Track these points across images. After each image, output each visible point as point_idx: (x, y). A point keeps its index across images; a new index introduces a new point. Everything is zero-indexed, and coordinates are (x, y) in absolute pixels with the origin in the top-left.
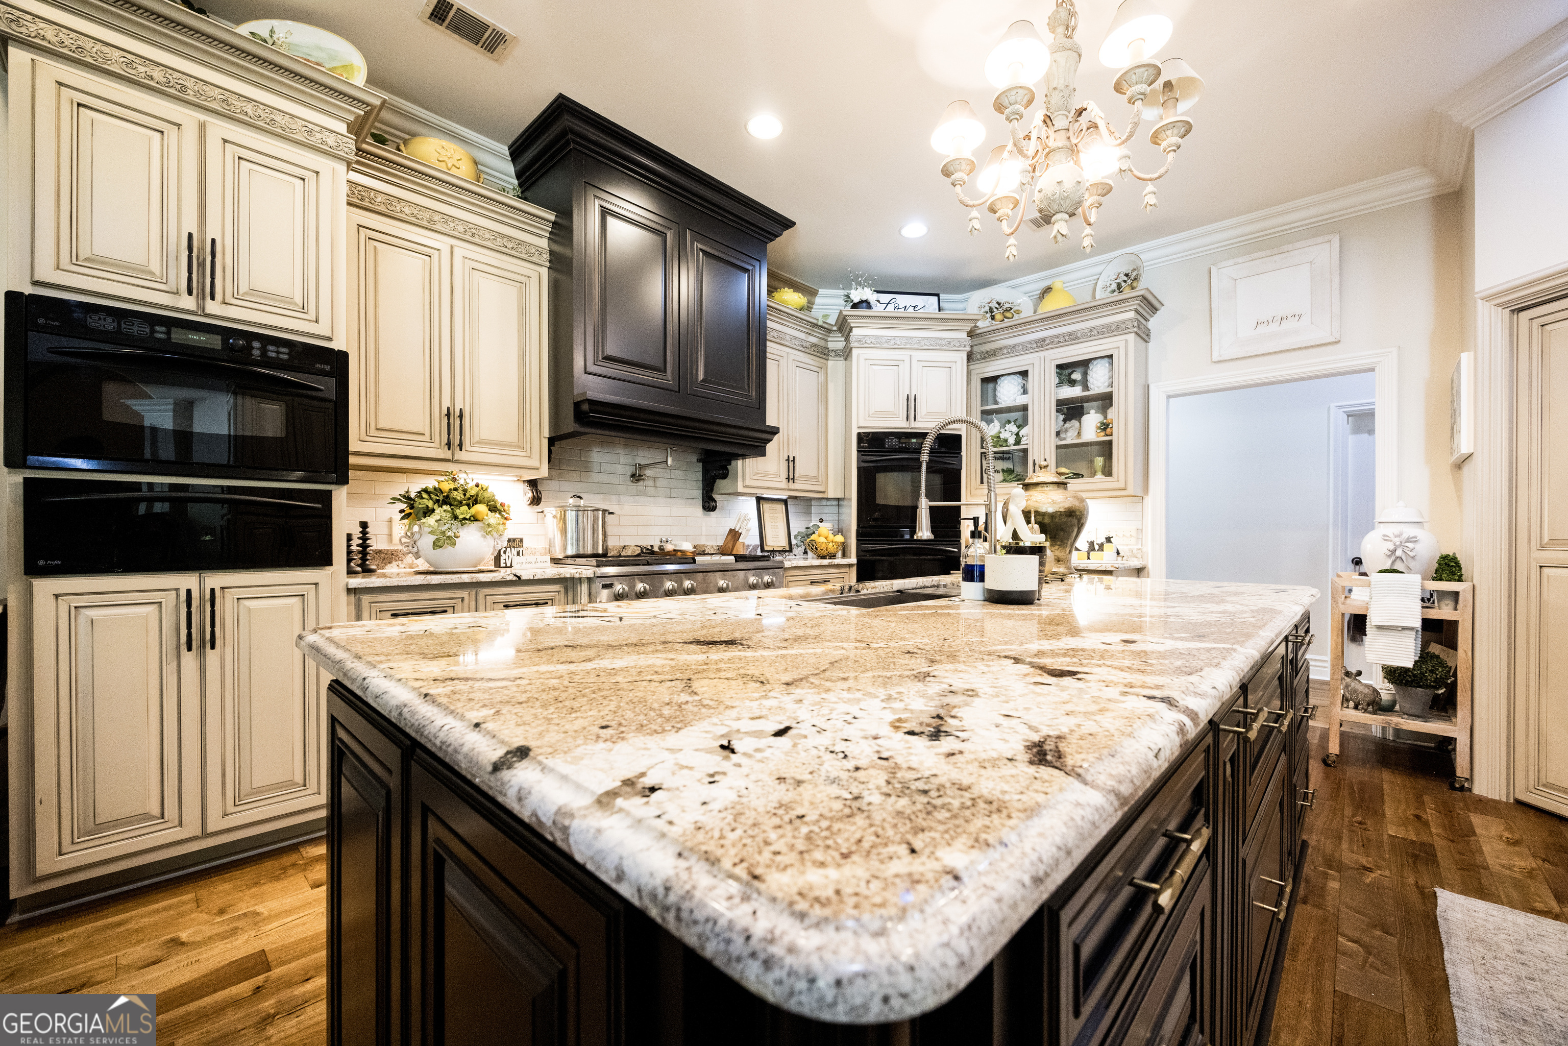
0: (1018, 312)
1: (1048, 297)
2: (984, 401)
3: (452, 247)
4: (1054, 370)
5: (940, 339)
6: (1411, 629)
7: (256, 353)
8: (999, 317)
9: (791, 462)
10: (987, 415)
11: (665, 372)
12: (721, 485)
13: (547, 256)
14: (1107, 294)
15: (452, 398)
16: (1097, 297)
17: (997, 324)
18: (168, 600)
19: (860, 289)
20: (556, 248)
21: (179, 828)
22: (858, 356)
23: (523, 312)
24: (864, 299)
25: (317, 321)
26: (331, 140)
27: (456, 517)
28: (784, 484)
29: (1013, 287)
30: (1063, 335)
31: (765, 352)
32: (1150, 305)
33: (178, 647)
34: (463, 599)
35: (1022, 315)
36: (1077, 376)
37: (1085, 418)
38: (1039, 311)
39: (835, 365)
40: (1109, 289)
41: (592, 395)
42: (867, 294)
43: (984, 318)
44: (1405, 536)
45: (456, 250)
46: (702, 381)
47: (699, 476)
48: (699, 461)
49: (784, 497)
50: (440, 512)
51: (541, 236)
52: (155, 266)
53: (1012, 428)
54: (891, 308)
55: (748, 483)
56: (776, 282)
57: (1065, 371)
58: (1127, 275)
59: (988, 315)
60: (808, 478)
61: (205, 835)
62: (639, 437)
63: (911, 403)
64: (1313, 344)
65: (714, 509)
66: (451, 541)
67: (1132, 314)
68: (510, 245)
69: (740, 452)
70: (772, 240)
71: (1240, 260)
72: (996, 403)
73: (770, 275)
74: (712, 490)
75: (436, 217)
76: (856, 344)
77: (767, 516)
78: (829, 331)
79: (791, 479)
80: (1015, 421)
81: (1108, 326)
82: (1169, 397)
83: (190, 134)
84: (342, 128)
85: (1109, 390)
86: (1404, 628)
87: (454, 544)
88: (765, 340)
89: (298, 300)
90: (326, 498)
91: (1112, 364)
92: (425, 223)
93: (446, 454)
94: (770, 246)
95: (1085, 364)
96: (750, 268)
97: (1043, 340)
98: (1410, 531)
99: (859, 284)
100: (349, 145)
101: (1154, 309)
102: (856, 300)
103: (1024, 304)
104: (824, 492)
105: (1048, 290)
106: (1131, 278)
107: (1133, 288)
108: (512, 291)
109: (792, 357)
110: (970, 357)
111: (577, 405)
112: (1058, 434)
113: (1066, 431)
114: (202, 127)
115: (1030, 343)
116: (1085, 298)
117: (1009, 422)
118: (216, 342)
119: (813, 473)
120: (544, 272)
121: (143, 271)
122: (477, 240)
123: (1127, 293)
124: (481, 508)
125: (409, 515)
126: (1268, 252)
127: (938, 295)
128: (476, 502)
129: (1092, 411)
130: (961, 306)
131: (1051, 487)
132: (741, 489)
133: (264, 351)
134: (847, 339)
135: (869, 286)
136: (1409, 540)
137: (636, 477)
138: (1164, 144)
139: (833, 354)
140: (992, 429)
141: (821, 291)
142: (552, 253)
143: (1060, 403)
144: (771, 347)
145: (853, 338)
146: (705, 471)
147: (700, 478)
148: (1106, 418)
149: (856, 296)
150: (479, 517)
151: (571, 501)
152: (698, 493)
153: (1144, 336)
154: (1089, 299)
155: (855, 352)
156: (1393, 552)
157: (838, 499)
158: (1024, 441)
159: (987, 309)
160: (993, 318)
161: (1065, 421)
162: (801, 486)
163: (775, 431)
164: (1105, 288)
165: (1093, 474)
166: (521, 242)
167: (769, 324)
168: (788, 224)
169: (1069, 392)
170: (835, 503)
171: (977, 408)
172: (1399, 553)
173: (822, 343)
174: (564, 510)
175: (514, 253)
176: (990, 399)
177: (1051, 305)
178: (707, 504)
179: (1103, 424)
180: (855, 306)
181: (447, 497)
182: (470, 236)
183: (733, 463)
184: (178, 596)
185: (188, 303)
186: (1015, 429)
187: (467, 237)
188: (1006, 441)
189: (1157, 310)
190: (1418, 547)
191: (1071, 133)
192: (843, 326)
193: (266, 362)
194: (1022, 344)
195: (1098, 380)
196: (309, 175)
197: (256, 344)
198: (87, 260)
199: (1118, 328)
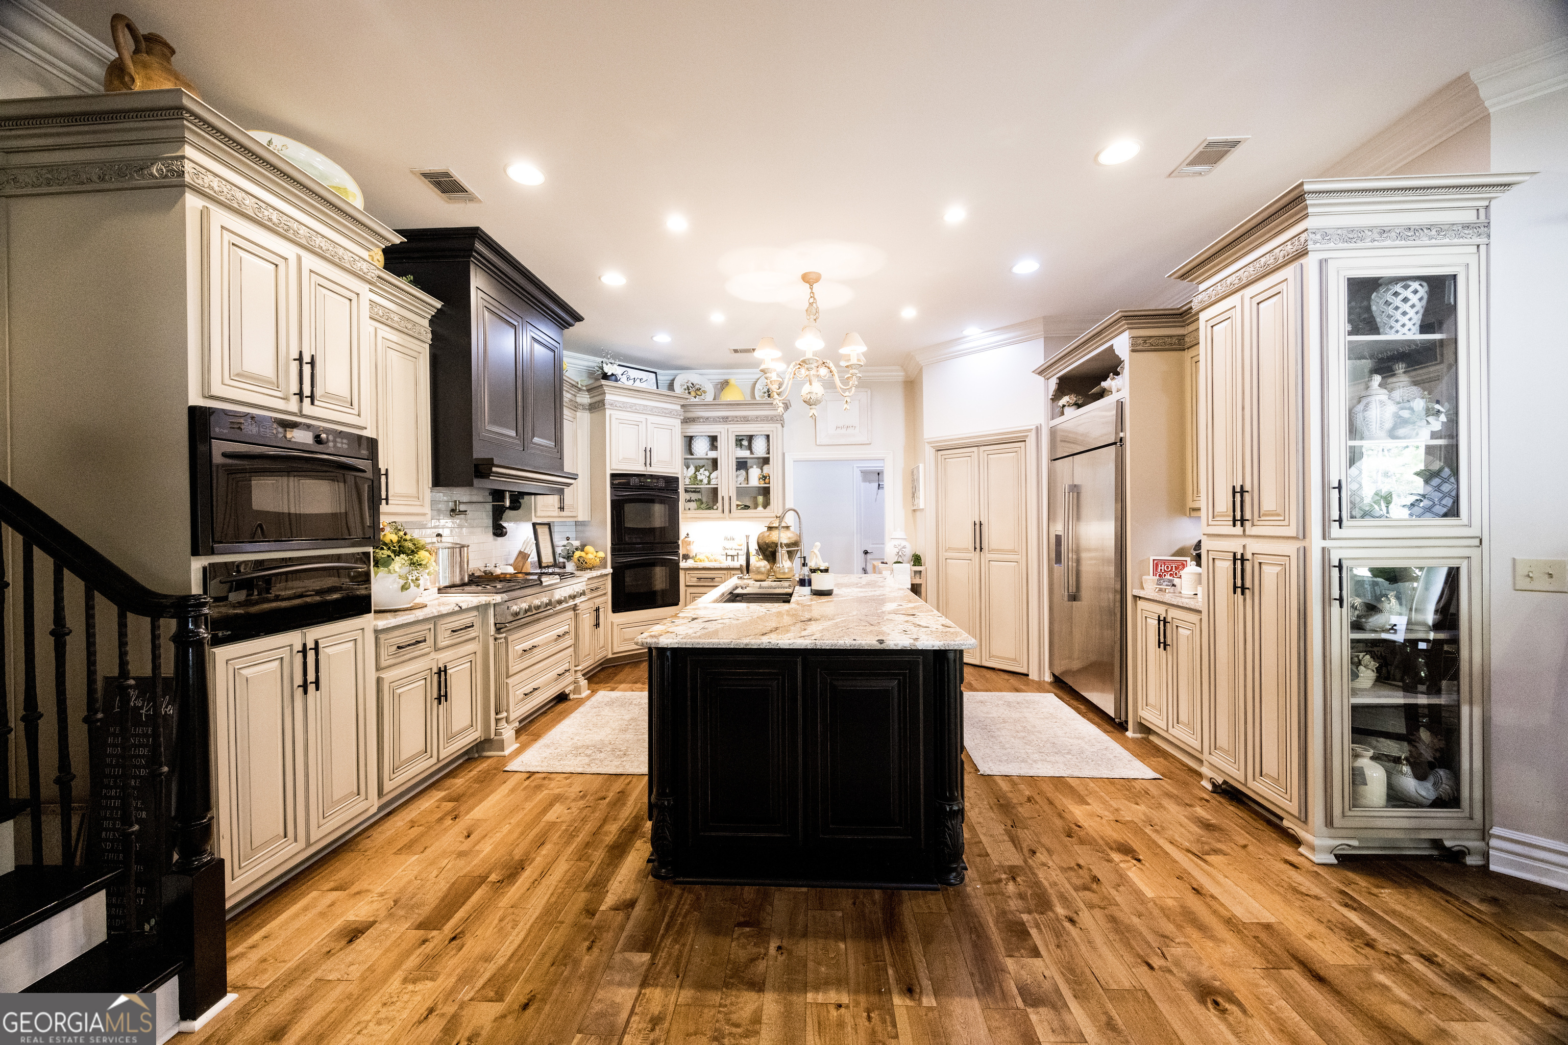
0: (704, 392)
1: (725, 390)
3: (376, 330)
4: (733, 438)
5: (665, 409)
7: (332, 444)
8: (694, 394)
9: (561, 494)
12: (509, 515)
13: (429, 335)
14: (761, 397)
15: (379, 459)
16: (755, 398)
18: (285, 653)
19: (610, 364)
21: (294, 844)
22: (610, 414)
25: (359, 415)
28: (555, 514)
29: (701, 375)
30: (738, 417)
33: (293, 693)
36: (746, 444)
37: (751, 471)
38: (720, 398)
39: (584, 417)
42: (616, 369)
43: (685, 393)
44: (900, 546)
47: (490, 507)
51: (424, 317)
52: (274, 378)
53: (706, 473)
54: (631, 381)
57: (739, 441)
59: (687, 392)
60: (570, 507)
63: (648, 453)
65: (501, 534)
68: (410, 326)
70: (568, 328)
72: (693, 454)
74: (501, 520)
76: (609, 405)
77: (540, 539)
78: (580, 390)
79: (561, 509)
80: (708, 468)
83: (292, 264)
85: (766, 455)
89: (350, 398)
95: (750, 438)
96: (555, 349)
97: (727, 418)
98: (901, 543)
99: (608, 359)
101: (786, 409)
102: (608, 373)
103: (710, 389)
104: (577, 518)
105: (726, 384)
110: (681, 421)
111: (477, 466)
112: (736, 479)
113: (740, 478)
114: (299, 259)
115: (715, 418)
116: (747, 397)
117: (704, 468)
118: (308, 437)
120: (427, 346)
122: (389, 322)
124: (425, 554)
127: (656, 373)
129: (756, 467)
132: (534, 519)
133: (336, 442)
135: (616, 362)
137: (454, 512)
139: (582, 407)
140: (692, 472)
142: (431, 331)
143: (736, 459)
145: (605, 400)
147: (491, 509)
148: (765, 472)
149: (610, 370)
150: (426, 562)
152: (489, 522)
154: (751, 398)
155: (607, 410)
158: (713, 482)
159: (686, 387)
160: (690, 394)
161: (739, 471)
162: (569, 515)
163: (575, 477)
164: (760, 390)
165: (757, 507)
166: (420, 327)
168: (578, 318)
169: (741, 453)
171: (685, 458)
172: (899, 554)
175: (410, 332)
176: (688, 450)
177: (728, 395)
178: (497, 531)
179: (763, 476)
180: (606, 377)
185: (294, 406)
187: (384, 320)
188: (701, 481)
190: (906, 550)
195: (759, 448)
196: (354, 297)
197: (331, 438)
198: (238, 375)
199: (772, 419)
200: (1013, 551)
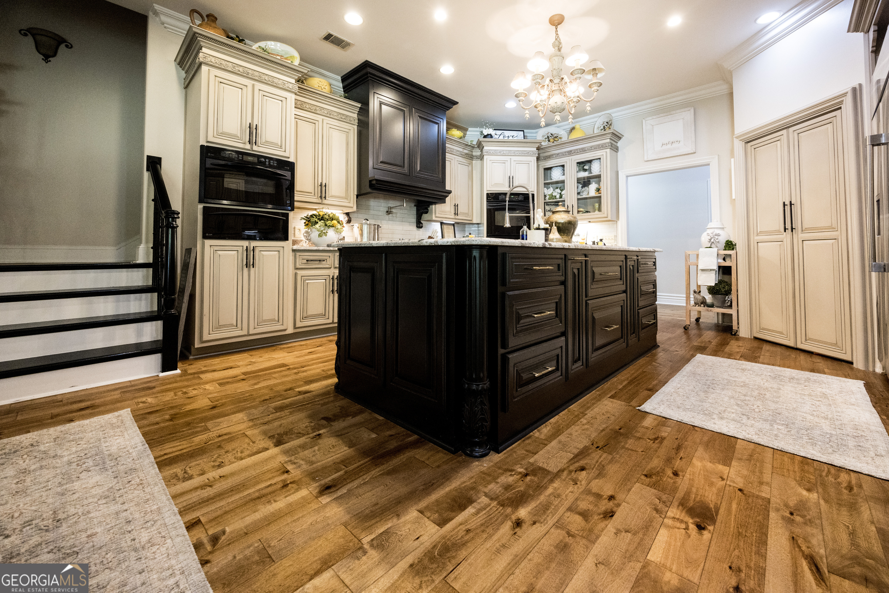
0: (561, 138)
1: (573, 132)
2: (545, 178)
3: (323, 120)
4: (576, 164)
5: (524, 151)
6: (714, 270)
7: (267, 163)
8: (552, 140)
9: (456, 206)
10: (547, 185)
11: (404, 167)
12: (425, 216)
13: (357, 121)
14: (599, 131)
15: (322, 179)
16: (595, 132)
17: (551, 144)
18: (240, 249)
19: (487, 129)
20: (361, 118)
21: (241, 331)
22: (487, 159)
23: (347, 144)
24: (489, 133)
25: (285, 152)
26: (291, 86)
27: (326, 225)
28: (453, 216)
29: (558, 127)
30: (580, 149)
31: (445, 158)
32: (617, 137)
33: (243, 267)
34: (330, 257)
35: (563, 140)
36: (586, 167)
37: (590, 186)
38: (570, 138)
39: (476, 163)
40: (600, 129)
41: (377, 177)
42: (490, 131)
43: (545, 141)
44: (715, 233)
45: (324, 121)
46: (419, 171)
47: (415, 212)
48: (415, 206)
49: (453, 223)
50: (321, 223)
51: (354, 113)
52: (239, 135)
53: (558, 191)
54: (501, 137)
55: (437, 215)
56: (450, 126)
57: (582, 165)
58: (607, 123)
59: (547, 140)
60: (464, 214)
61: (249, 335)
62: (394, 194)
63: (511, 179)
64: (684, 153)
65: (421, 227)
66: (325, 234)
67: (608, 140)
68: (343, 117)
69: (434, 201)
70: (448, 110)
71: (654, 117)
72: (551, 179)
73: (448, 123)
74: (421, 219)
75: (318, 108)
76: (486, 154)
77: (445, 231)
78: (473, 147)
79: (456, 214)
80: (560, 188)
81: (599, 145)
82: (627, 176)
83: (250, 88)
84: (293, 81)
85: (599, 174)
86: (711, 270)
87: (326, 235)
88: (445, 152)
89: (280, 144)
90: (287, 215)
91: (600, 162)
92: (313, 111)
93: (319, 201)
94: (447, 112)
95: (590, 162)
96: (439, 122)
97: (571, 151)
98: (717, 231)
99: (487, 126)
100: (295, 87)
101: (620, 138)
102: (486, 134)
103: (563, 133)
104: (471, 220)
105: (573, 129)
106: (609, 124)
107: (610, 129)
108: (344, 136)
109: (456, 159)
110: (538, 159)
111: (370, 181)
112: (578, 193)
113: (583, 192)
114: (253, 85)
115: (565, 152)
116: (590, 133)
117: (557, 188)
118: (255, 160)
119: (467, 212)
120: (356, 127)
121: (235, 136)
122: (331, 116)
123: (608, 131)
124: (335, 222)
125: (308, 224)
126: (665, 114)
127: (523, 131)
128: (332, 220)
129: (594, 183)
130: (535, 135)
131: (563, 213)
132: (434, 218)
133: (269, 162)
134: (482, 151)
135: (491, 128)
136: (716, 235)
137: (389, 212)
138: (593, 89)
139: (475, 158)
140: (549, 191)
141: (470, 129)
142: (359, 119)
143: (579, 181)
144: (448, 155)
145: (484, 151)
146: (418, 210)
147: (415, 213)
148: (599, 185)
149: (486, 132)
150: (334, 225)
151: (364, 221)
152: (414, 220)
153: (616, 149)
154: (592, 133)
155: (485, 157)
156: (710, 240)
157: (478, 224)
158: (563, 196)
159: (546, 137)
160: (549, 141)
161: (582, 187)
162: (461, 218)
163: (449, 192)
164: (598, 128)
165: (594, 211)
166: (347, 116)
167: (447, 145)
168: (455, 103)
169: (584, 174)
170: (477, 226)
171: (542, 181)
172: (712, 240)
173: (470, 153)
174: (362, 224)
175: (345, 120)
176: (549, 178)
177: (575, 135)
178: (418, 225)
179: (597, 188)
180: (485, 137)
181: (322, 217)
182: (329, 115)
183: (431, 206)
184: (243, 249)
185: (248, 146)
186: (559, 191)
188: (556, 197)
189: (621, 138)
190: (719, 238)
191: (560, 85)
192: (480, 145)
193: (270, 166)
194: (562, 153)
195: (595, 168)
196: (284, 99)
197: (267, 160)
198: (221, 133)
199: (602, 146)
200: (831, 228)
